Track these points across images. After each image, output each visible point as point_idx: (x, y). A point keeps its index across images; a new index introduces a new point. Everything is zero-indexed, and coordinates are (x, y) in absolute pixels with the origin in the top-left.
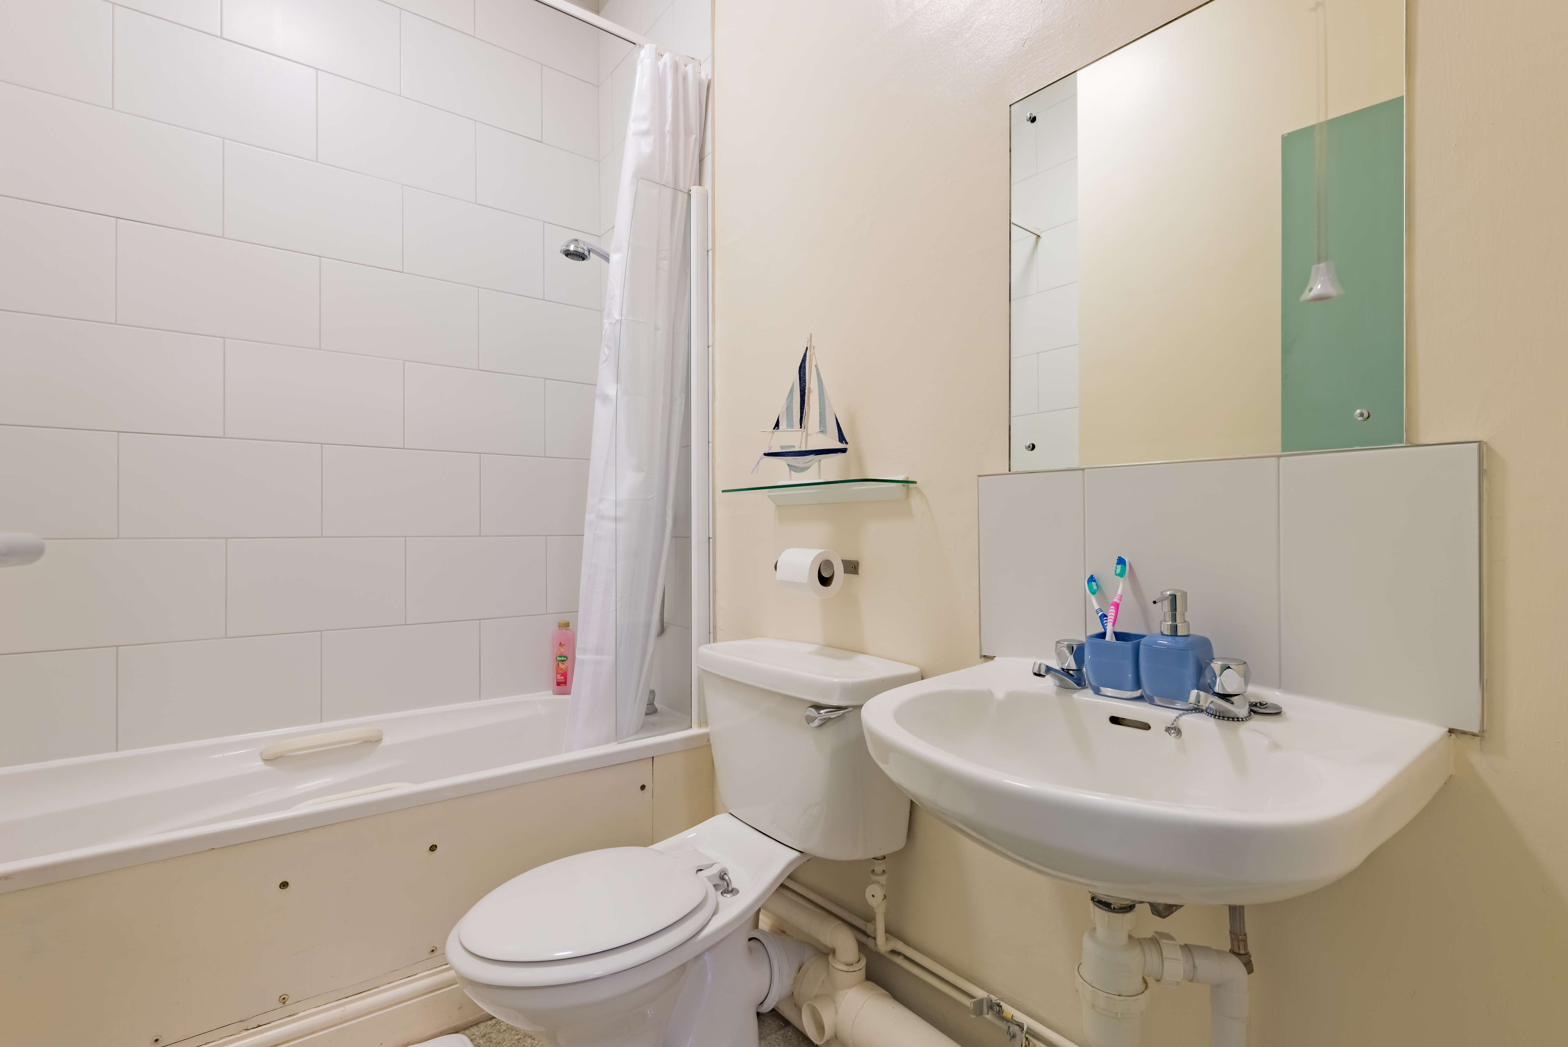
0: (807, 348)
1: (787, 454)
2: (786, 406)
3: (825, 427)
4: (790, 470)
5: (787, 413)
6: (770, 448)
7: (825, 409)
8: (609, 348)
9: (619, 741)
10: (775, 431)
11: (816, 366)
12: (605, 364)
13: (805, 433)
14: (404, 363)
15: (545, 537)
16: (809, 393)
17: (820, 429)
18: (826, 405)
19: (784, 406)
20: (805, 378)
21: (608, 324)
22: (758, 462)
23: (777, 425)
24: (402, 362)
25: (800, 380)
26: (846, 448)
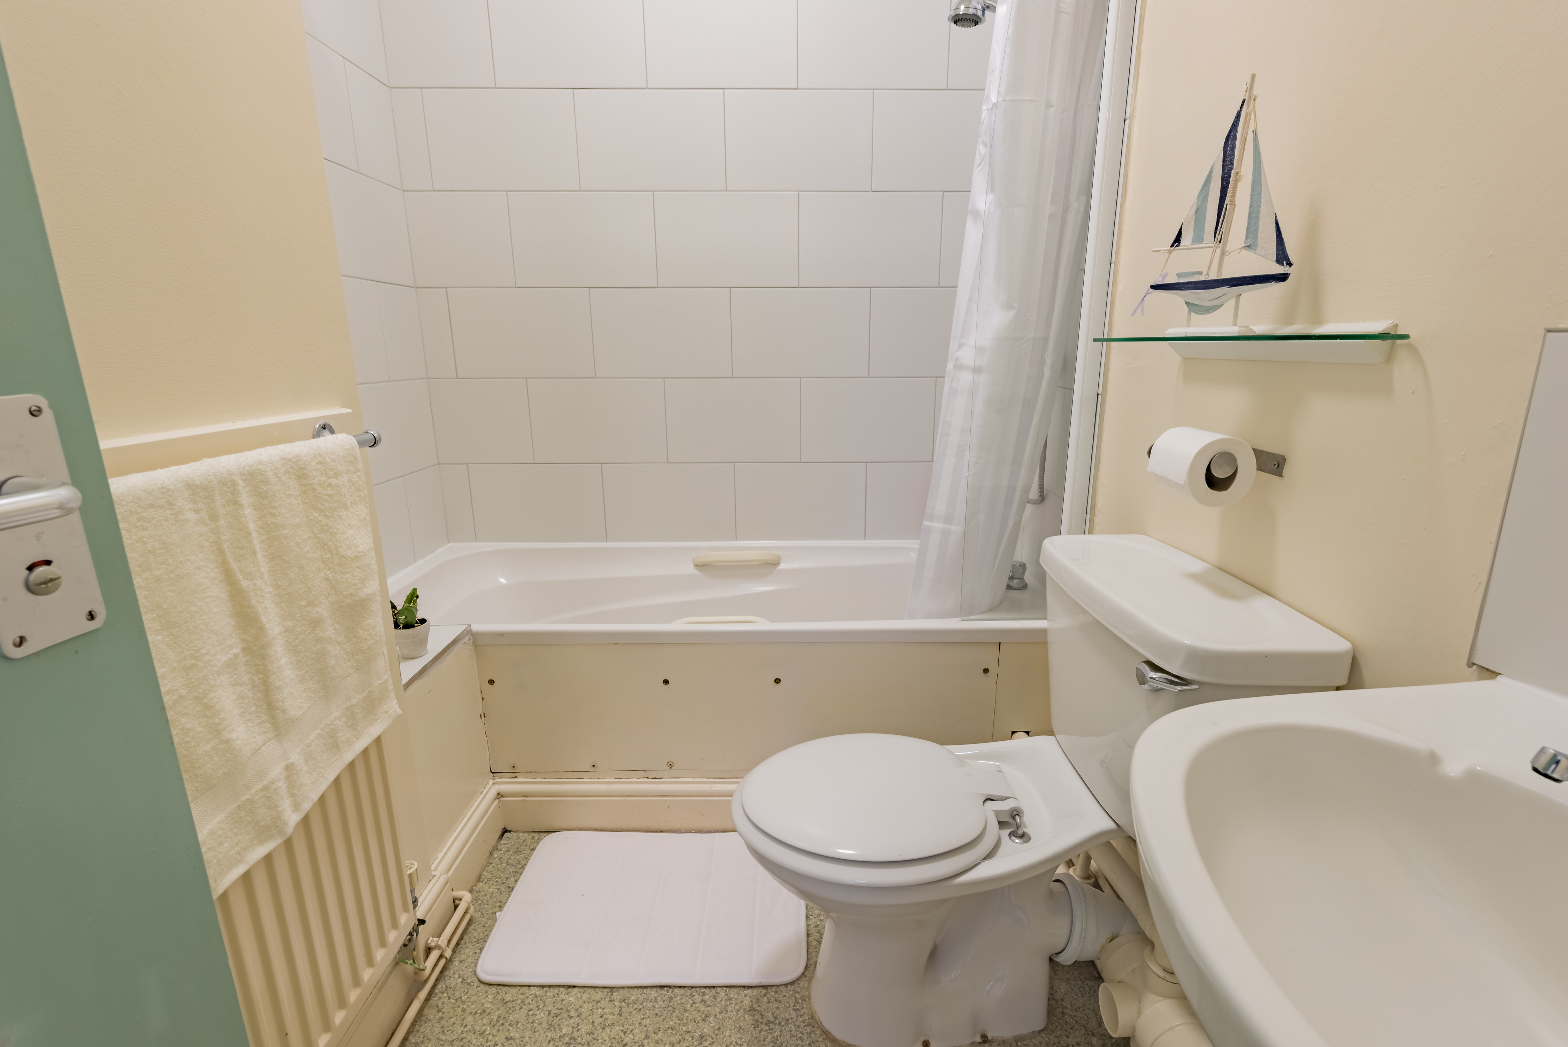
0: (1244, 102)
1: (1185, 286)
2: (1195, 208)
3: (1255, 238)
4: (1190, 311)
5: (1196, 219)
6: (1164, 276)
7: (1259, 207)
8: (985, 145)
9: (963, 618)
10: (1174, 249)
11: (1254, 132)
12: (980, 167)
13: (1219, 251)
14: (799, 194)
15: (935, 379)
16: (1237, 181)
17: (1245, 243)
18: (1263, 200)
19: (1192, 207)
20: (1233, 155)
21: (986, 111)
22: (1143, 299)
23: (1178, 240)
24: (797, 193)
25: (1224, 161)
26: (1287, 274)
